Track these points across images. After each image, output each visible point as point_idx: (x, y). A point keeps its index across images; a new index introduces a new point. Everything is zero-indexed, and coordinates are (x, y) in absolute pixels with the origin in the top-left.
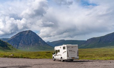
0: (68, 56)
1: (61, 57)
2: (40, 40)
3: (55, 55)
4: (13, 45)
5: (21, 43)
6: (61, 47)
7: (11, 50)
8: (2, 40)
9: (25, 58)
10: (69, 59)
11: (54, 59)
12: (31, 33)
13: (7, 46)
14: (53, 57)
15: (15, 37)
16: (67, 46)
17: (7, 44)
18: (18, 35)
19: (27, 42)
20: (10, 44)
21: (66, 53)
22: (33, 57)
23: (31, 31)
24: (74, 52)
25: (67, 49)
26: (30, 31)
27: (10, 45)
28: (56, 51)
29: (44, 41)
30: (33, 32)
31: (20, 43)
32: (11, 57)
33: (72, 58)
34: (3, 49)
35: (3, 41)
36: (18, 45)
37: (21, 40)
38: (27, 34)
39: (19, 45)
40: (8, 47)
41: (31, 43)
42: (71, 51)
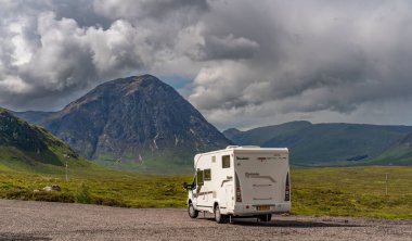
0: (238, 199)
1: (216, 204)
2: (193, 120)
3: (195, 191)
4: (74, 141)
5: (108, 133)
6: (214, 159)
7: (61, 164)
8: (22, 119)
9: (100, 202)
10: (246, 211)
11: (192, 212)
12: (151, 87)
13: (44, 148)
14: (190, 201)
15: (83, 105)
16: (235, 152)
17: (45, 139)
18: (95, 98)
19: (136, 127)
20: (57, 138)
21: (232, 183)
22: (144, 200)
23: (156, 81)
24: (268, 181)
25: (237, 165)
26: (149, 81)
27: (58, 144)
28: (200, 173)
29: (211, 126)
30: (164, 85)
31: (101, 133)
32: (43, 197)
33: (258, 207)
34: (28, 163)
35: (26, 125)
36: (95, 144)
37: (106, 120)
38: (137, 93)
39: (100, 143)
40: (50, 153)
41: (153, 135)
42: (256, 175)
